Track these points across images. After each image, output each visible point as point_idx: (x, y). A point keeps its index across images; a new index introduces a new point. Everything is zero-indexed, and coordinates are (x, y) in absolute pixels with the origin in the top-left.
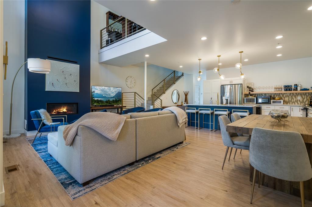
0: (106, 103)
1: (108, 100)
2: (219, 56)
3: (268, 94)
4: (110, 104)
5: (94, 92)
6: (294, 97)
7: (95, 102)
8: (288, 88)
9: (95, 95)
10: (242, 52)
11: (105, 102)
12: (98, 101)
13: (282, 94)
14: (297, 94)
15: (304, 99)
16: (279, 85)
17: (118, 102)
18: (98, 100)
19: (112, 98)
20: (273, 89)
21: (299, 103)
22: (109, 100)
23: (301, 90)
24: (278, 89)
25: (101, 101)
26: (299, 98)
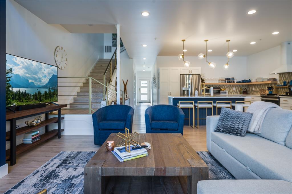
0: (34, 101)
1: (37, 93)
2: (206, 41)
3: (214, 85)
4: (41, 101)
5: (11, 70)
6: (231, 88)
7: (13, 99)
8: (229, 80)
9: (13, 80)
10: (229, 41)
11: (32, 97)
12: (20, 96)
13: (223, 85)
14: (233, 86)
15: (237, 90)
16: (223, 78)
17: (53, 97)
18: (19, 93)
19: (44, 87)
20: (218, 81)
21: (234, 93)
22: (39, 93)
23: (237, 82)
24: (222, 81)
25: (25, 95)
26: (234, 89)
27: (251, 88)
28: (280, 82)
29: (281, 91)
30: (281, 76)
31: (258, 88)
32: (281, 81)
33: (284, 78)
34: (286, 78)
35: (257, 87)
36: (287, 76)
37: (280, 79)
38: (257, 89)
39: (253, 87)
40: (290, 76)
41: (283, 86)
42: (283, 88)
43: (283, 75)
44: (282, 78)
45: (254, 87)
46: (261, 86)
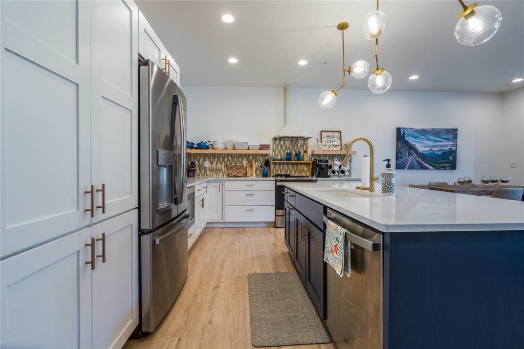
27: (199, 161)
28: (275, 153)
29: (277, 168)
30: (277, 142)
31: (221, 163)
32: (277, 152)
33: (282, 146)
34: (286, 146)
35: (216, 160)
36: (287, 143)
37: (275, 147)
38: (219, 165)
39: (205, 160)
40: (293, 144)
41: (280, 160)
42: (279, 163)
43: (280, 141)
44: (279, 147)
45: (207, 159)
46: (230, 158)
